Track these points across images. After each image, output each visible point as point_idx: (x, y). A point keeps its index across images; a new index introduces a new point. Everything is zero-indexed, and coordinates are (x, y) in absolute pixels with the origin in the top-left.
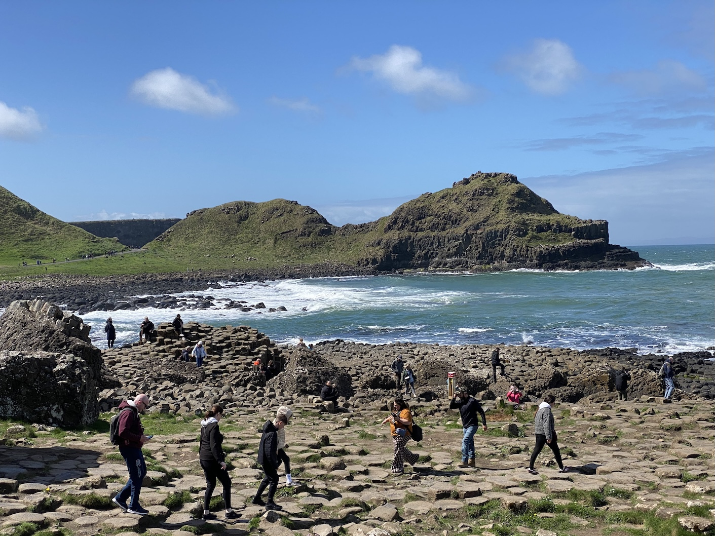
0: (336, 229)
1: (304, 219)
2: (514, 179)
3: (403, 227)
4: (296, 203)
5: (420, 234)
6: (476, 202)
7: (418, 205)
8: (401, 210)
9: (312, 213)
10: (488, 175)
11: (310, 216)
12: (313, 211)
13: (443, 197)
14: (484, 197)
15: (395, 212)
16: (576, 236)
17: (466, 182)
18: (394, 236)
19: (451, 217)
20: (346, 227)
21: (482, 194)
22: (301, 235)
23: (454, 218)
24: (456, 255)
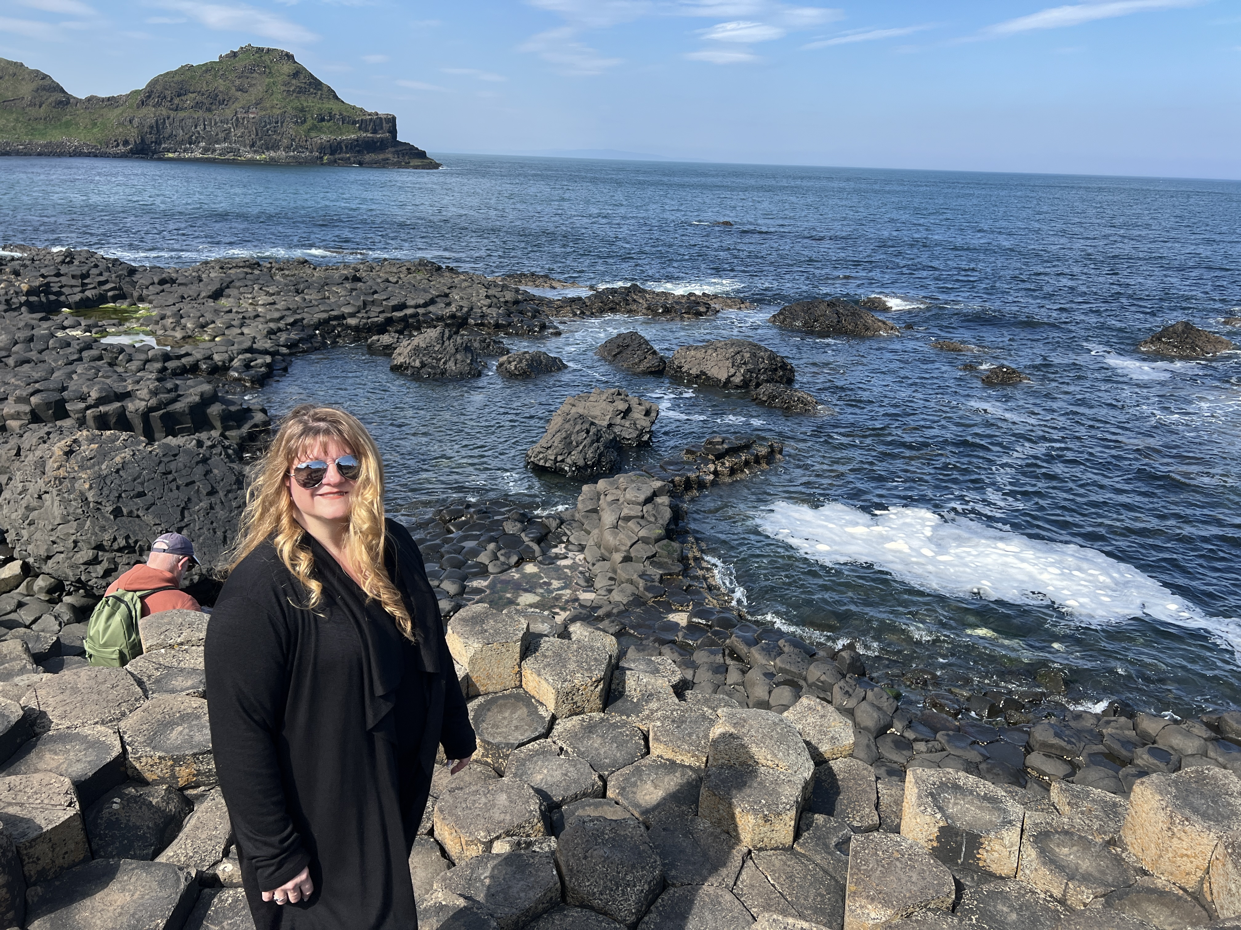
0: (78, 101)
1: (33, 86)
2: (290, 57)
3: (158, 104)
4: (22, 65)
5: (181, 114)
6: (247, 81)
7: (175, 79)
8: (154, 83)
9: (43, 79)
10: (260, 50)
11: (41, 82)
12: (45, 77)
13: (207, 71)
14: (254, 75)
15: (148, 85)
16: (360, 128)
17: (234, 54)
18: (149, 114)
19: (217, 96)
20: (90, 99)
21: (252, 71)
22: (30, 105)
23: (220, 97)
24: (225, 140)
